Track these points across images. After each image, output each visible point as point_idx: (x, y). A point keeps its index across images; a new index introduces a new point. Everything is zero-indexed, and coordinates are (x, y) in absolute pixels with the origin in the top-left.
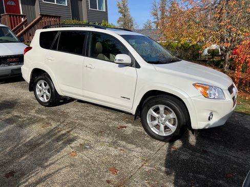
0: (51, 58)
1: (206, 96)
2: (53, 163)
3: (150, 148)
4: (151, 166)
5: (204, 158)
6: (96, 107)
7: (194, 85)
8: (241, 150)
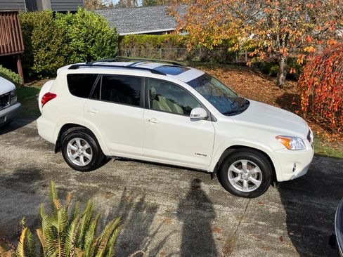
0: (93, 110)
1: (289, 148)
2: (156, 232)
3: (237, 206)
4: (247, 222)
5: (292, 209)
6: (148, 165)
7: (277, 138)
8: (323, 197)
